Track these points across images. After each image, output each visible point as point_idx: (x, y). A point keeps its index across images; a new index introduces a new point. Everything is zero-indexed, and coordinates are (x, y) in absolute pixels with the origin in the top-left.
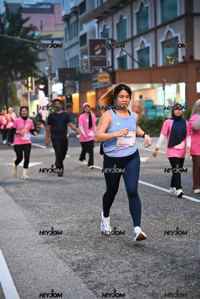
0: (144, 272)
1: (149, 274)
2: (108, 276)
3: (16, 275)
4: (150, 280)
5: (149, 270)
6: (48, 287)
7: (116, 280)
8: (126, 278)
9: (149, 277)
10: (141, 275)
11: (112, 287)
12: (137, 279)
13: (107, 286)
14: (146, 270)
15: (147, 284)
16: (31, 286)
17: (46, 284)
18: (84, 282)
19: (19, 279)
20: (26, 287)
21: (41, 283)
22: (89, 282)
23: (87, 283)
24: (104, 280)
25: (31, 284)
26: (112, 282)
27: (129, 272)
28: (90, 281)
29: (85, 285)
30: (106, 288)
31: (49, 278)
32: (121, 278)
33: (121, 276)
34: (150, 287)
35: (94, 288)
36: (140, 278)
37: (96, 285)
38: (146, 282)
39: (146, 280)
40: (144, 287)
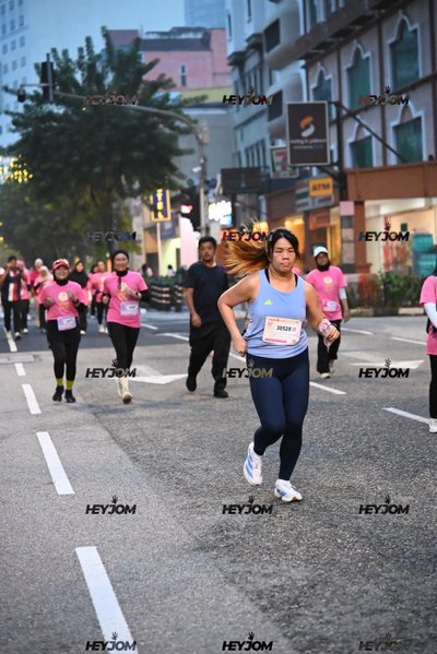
0: (417, 613)
1: (427, 617)
2: (337, 622)
3: (136, 619)
4: (431, 630)
5: (428, 609)
6: (206, 646)
7: (356, 630)
8: (376, 627)
9: (427, 624)
10: (411, 619)
11: (346, 645)
12: (402, 629)
13: (335, 643)
14: (422, 608)
15: (423, 641)
16: (169, 642)
17: (202, 639)
18: (285, 635)
19: (143, 629)
20: (158, 646)
21: (190, 637)
22: (296, 634)
23: (291, 638)
24: (330, 632)
25: (170, 639)
26: (345, 635)
27: (385, 614)
28: (299, 633)
29: (286, 641)
30: (333, 649)
31: (207, 626)
32: (366, 627)
33: (365, 622)
34: (430, 645)
35: (306, 648)
36: (408, 626)
37: (311, 641)
38: (421, 636)
39: (422, 631)
40: (417, 645)
